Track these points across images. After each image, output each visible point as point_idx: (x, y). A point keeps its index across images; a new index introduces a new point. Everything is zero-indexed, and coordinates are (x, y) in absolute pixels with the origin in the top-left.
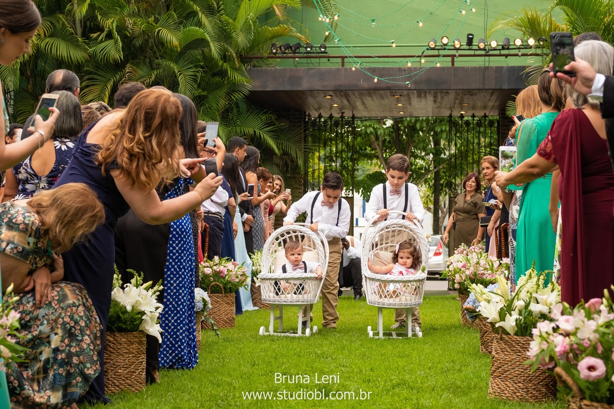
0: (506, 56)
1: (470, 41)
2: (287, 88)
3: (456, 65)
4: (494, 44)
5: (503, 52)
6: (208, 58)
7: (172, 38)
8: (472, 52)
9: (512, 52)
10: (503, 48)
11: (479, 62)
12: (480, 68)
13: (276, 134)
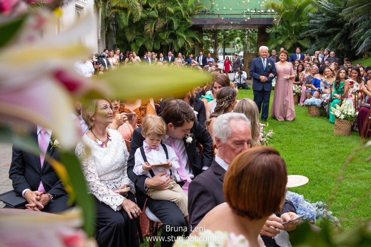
0: (266, 15)
1: (255, 10)
4: (262, 11)
7: (170, 9)
8: (256, 13)
9: (267, 13)
10: (265, 12)
11: (258, 16)
12: (258, 18)
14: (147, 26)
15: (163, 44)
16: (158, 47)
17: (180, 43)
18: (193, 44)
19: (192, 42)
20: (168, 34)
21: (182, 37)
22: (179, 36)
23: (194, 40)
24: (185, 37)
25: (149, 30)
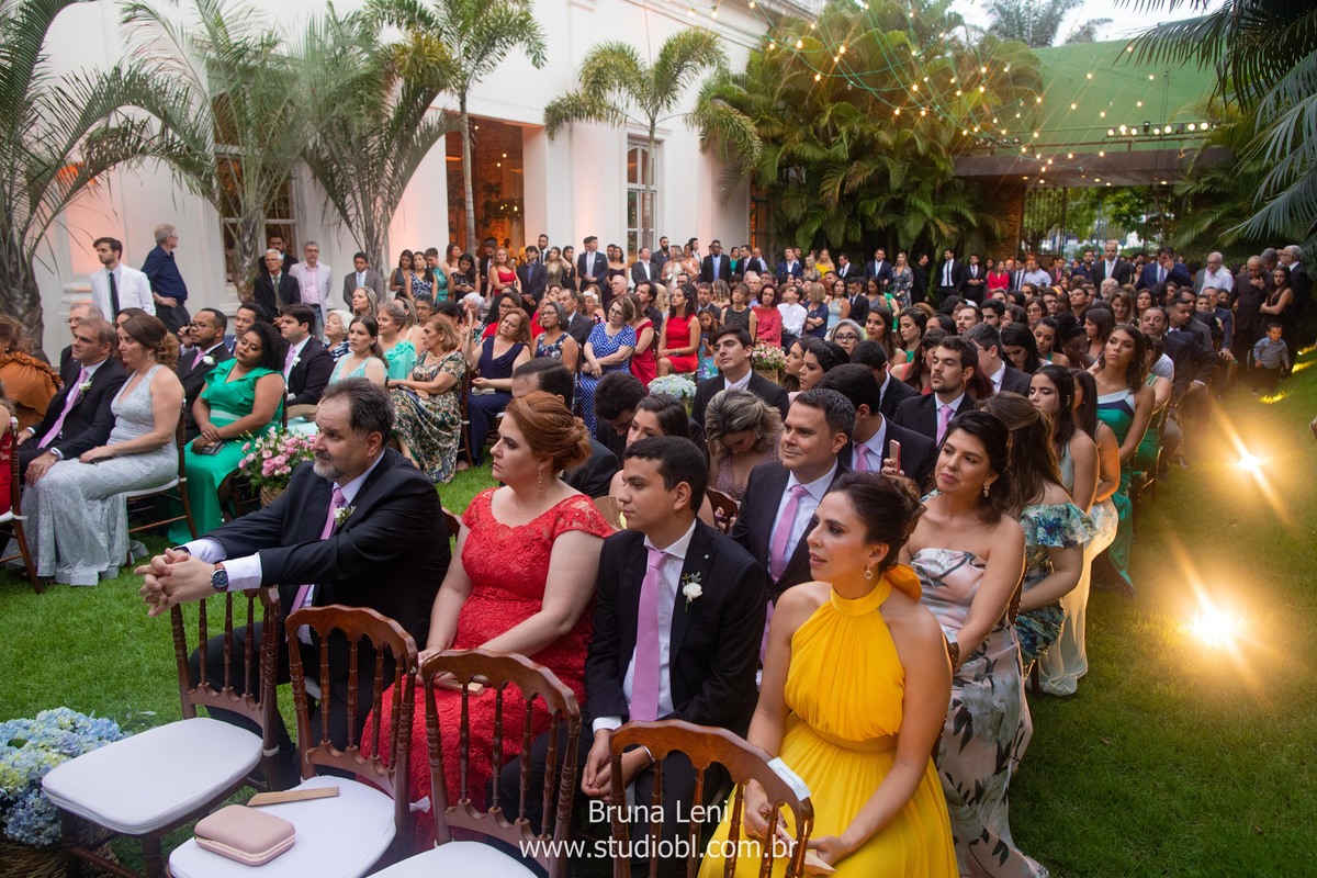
0: (1180, 140)
1: (1146, 129)
2: (986, 173)
3: (1133, 149)
4: (1168, 130)
5: (1178, 136)
6: (916, 155)
7: (885, 137)
8: (1148, 138)
9: (1185, 136)
10: (1177, 133)
11: (1153, 146)
12: (1154, 152)
13: (976, 209)
14: (828, 183)
15: (869, 227)
16: (857, 235)
17: (913, 227)
18: (955, 229)
19: (953, 225)
20: (883, 203)
21: (921, 211)
22: (915, 209)
23: (958, 218)
24: (928, 210)
25: (830, 194)
